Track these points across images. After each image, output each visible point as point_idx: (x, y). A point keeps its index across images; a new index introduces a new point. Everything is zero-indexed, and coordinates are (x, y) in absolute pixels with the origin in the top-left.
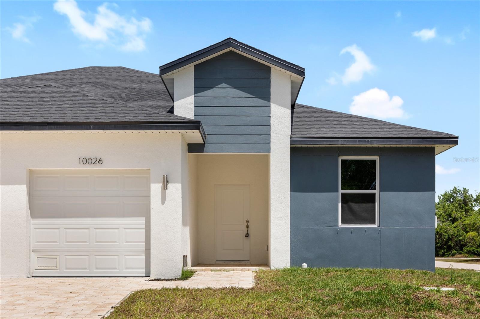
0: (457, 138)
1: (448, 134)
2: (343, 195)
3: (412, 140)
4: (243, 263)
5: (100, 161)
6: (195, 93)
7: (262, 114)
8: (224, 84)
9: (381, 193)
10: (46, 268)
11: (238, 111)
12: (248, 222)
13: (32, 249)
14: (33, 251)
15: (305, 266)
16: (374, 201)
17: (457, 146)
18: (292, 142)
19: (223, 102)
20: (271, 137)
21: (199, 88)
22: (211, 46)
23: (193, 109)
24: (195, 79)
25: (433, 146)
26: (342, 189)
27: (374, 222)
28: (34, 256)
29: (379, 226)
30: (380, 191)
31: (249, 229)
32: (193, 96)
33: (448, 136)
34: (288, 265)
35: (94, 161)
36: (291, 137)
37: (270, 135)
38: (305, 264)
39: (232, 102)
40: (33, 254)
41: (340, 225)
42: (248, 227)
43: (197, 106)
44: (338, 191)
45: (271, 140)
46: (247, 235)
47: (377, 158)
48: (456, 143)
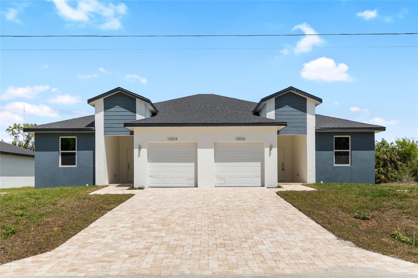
0: (385, 128)
1: (381, 126)
2: (335, 152)
3: (366, 129)
4: (281, 181)
5: (244, 139)
6: (275, 110)
7: (303, 118)
8: (287, 106)
9: (352, 151)
10: (221, 183)
11: (293, 117)
12: (283, 163)
13: (215, 175)
14: (215, 176)
15: (322, 182)
16: (348, 155)
17: (385, 131)
18: (316, 130)
19: (287, 113)
20: (307, 128)
21: (277, 107)
22: (283, 90)
23: (274, 116)
24: (275, 103)
25: (374, 131)
26: (335, 149)
27: (348, 164)
28: (215, 178)
29: (351, 165)
30: (351, 150)
31: (284, 167)
32: (274, 110)
33: (382, 127)
34: (315, 182)
35: (242, 139)
36: (315, 128)
37: (307, 127)
38: (322, 181)
39: (291, 113)
40: (215, 177)
41: (335, 165)
42: (283, 166)
43: (276, 115)
44: (333, 150)
45: (307, 129)
46: (283, 169)
47: (349, 136)
48: (385, 130)
